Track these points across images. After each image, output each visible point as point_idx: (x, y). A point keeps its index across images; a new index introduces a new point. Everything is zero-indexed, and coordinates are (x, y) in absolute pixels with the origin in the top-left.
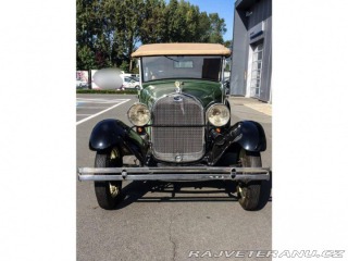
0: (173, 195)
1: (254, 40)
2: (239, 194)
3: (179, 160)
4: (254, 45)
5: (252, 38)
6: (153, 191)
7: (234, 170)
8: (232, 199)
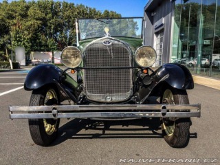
0: (104, 132)
1: (157, 30)
2: (164, 131)
3: (109, 101)
4: (157, 34)
5: (156, 29)
6: (87, 129)
7: (164, 108)
8: (155, 135)
